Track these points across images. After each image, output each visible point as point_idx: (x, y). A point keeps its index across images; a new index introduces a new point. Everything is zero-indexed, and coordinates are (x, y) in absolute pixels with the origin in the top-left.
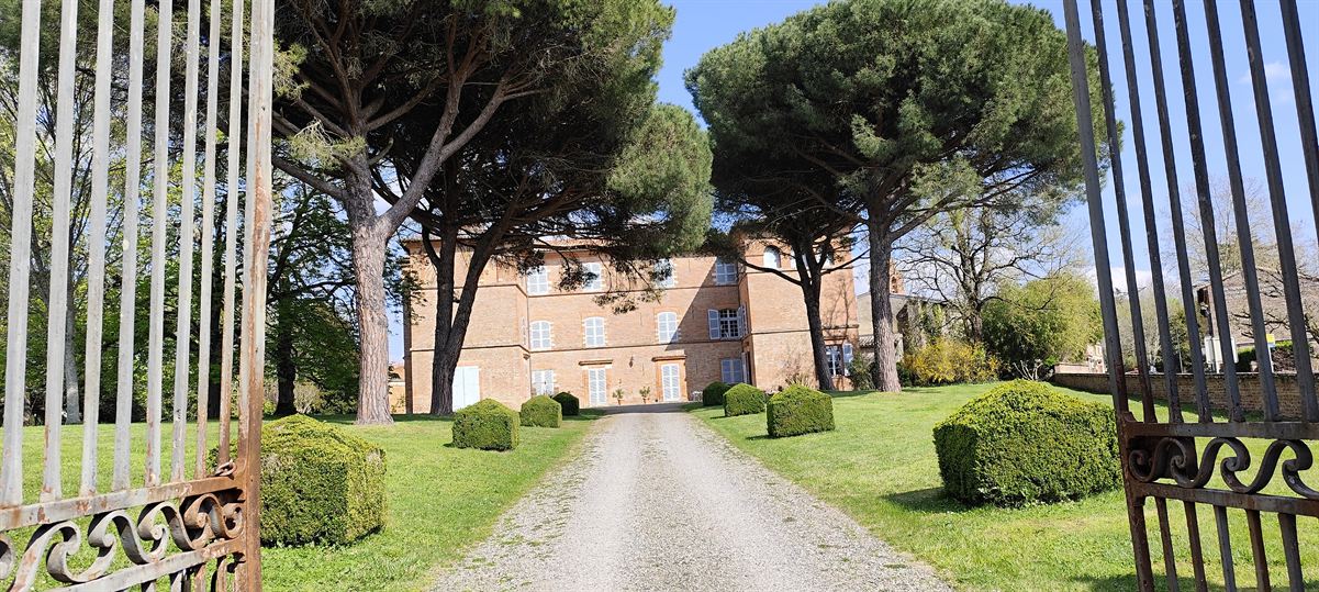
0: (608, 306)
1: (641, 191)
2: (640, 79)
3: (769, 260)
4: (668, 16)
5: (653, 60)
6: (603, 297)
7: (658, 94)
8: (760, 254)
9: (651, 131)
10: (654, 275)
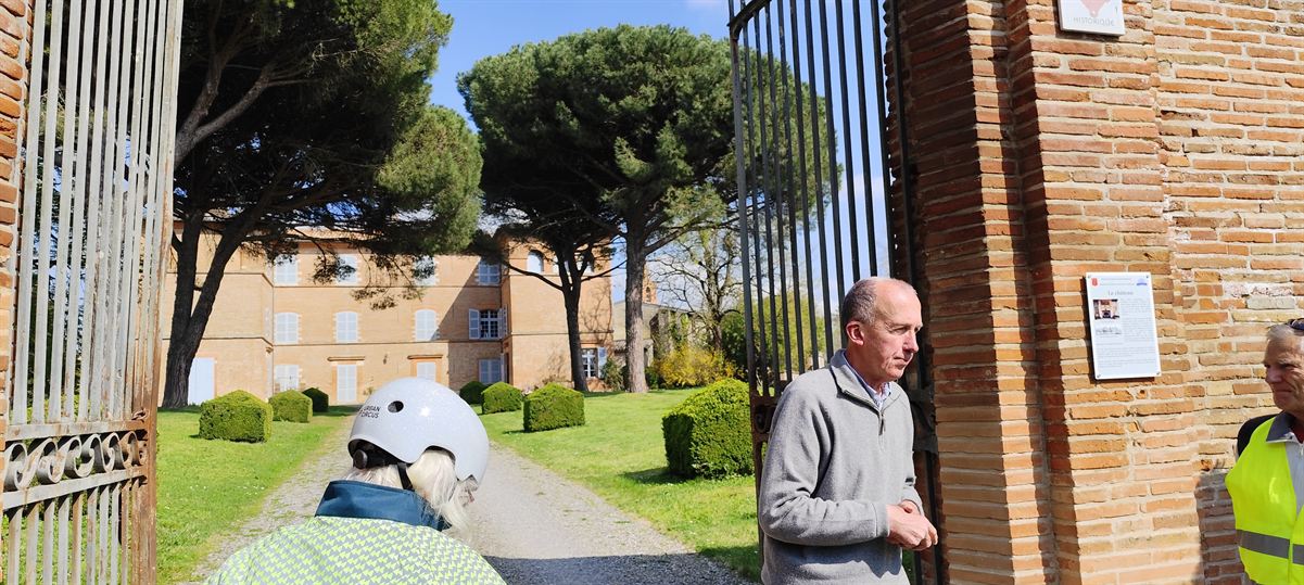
0: (367, 302)
1: (409, 189)
2: (414, 82)
3: (533, 264)
4: (445, 24)
5: (429, 64)
6: (361, 292)
7: (430, 96)
8: (523, 257)
9: (422, 132)
10: (416, 273)
